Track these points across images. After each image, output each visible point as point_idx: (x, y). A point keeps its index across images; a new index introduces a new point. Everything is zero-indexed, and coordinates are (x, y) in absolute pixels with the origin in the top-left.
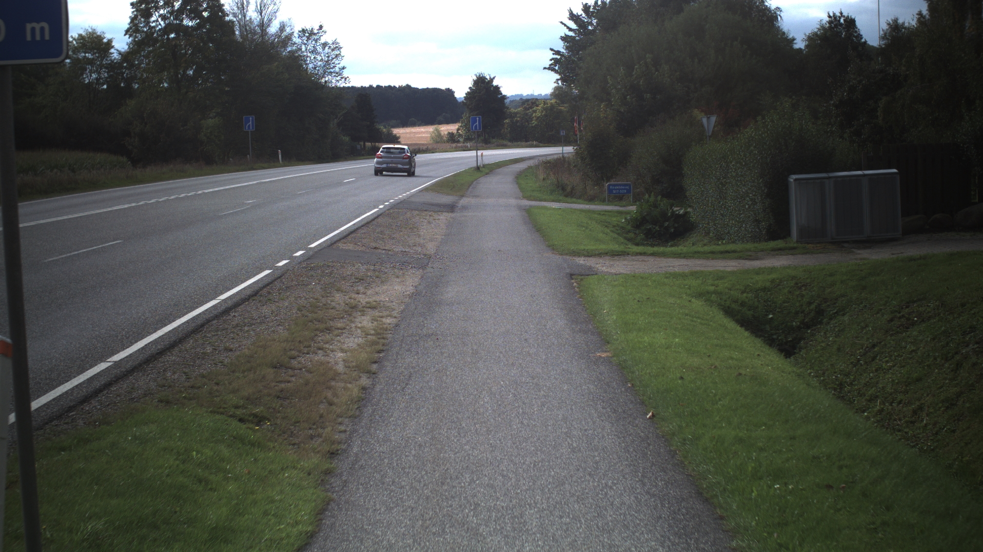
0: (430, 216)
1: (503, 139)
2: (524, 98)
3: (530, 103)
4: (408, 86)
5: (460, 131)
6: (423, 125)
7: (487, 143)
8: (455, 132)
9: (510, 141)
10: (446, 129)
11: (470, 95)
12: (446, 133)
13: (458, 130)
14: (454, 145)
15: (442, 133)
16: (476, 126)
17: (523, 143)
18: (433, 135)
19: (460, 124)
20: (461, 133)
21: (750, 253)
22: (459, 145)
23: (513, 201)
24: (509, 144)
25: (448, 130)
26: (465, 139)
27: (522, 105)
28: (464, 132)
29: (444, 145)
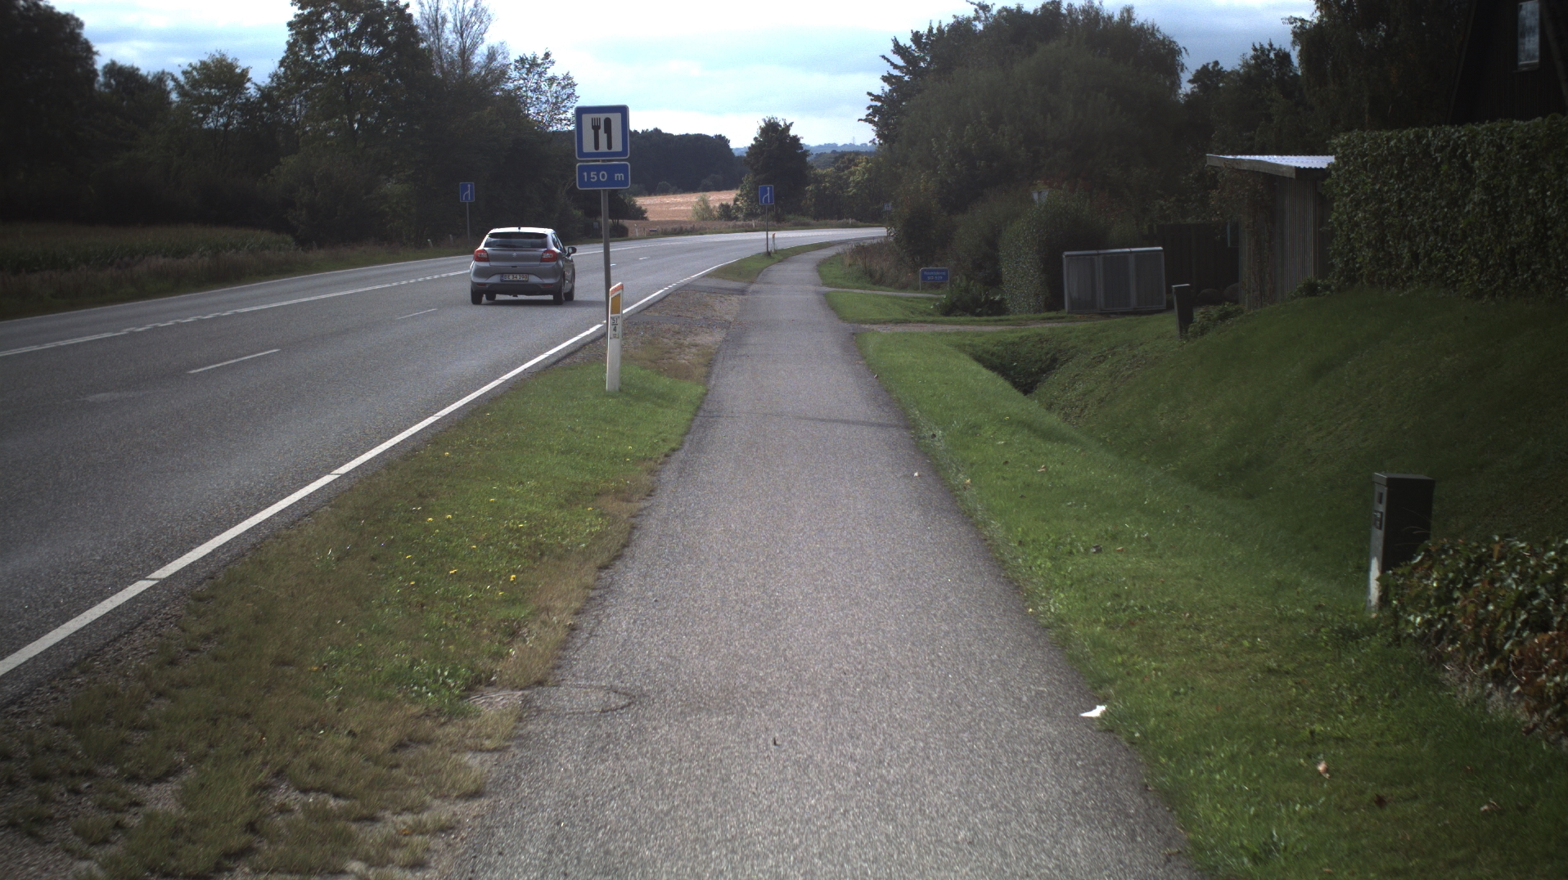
0: (720, 297)
1: (803, 214)
2: (839, 150)
3: (844, 158)
4: (657, 131)
5: (738, 202)
6: (681, 193)
7: (781, 220)
8: (731, 203)
9: (816, 217)
11: (756, 150)
12: (717, 205)
13: (736, 200)
14: (731, 223)
15: (712, 206)
16: (766, 198)
18: (698, 207)
19: (739, 192)
20: (741, 205)
21: (1021, 321)
22: (738, 223)
23: (811, 288)
24: (813, 222)
25: (720, 200)
26: (746, 213)
27: (833, 163)
28: (745, 204)
29: (716, 222)
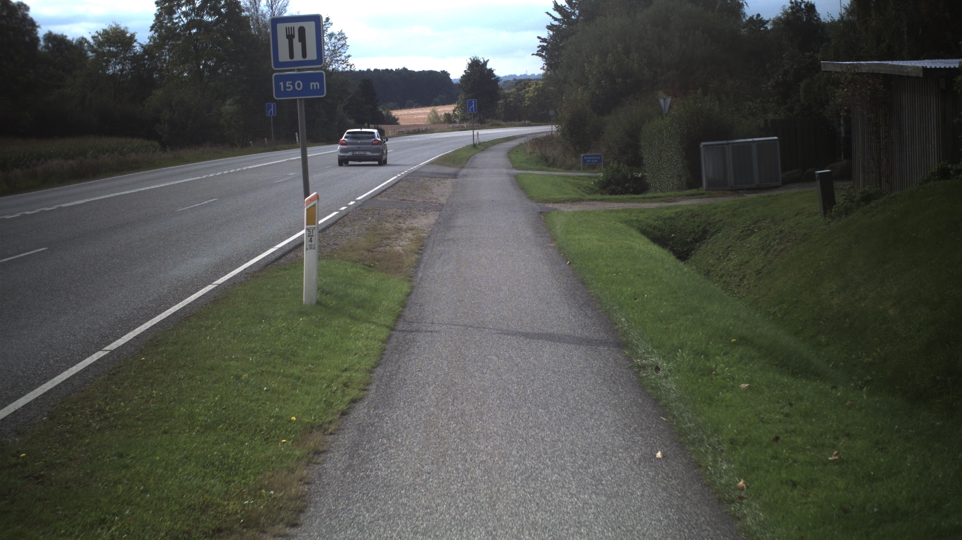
0: (439, 181)
1: (497, 119)
2: (517, 79)
3: (522, 83)
4: (405, 70)
5: (455, 112)
6: (420, 107)
7: (482, 123)
8: (451, 113)
9: (505, 120)
10: (443, 110)
11: (465, 78)
12: (443, 114)
13: (454, 111)
14: (451, 125)
15: (439, 114)
16: (472, 108)
17: (517, 123)
18: (431, 115)
19: (456, 106)
20: (457, 114)
21: (670, 198)
22: (456, 125)
23: (505, 171)
24: (503, 123)
25: (444, 111)
26: (461, 119)
27: (515, 86)
28: (461, 113)
29: (442, 125)
